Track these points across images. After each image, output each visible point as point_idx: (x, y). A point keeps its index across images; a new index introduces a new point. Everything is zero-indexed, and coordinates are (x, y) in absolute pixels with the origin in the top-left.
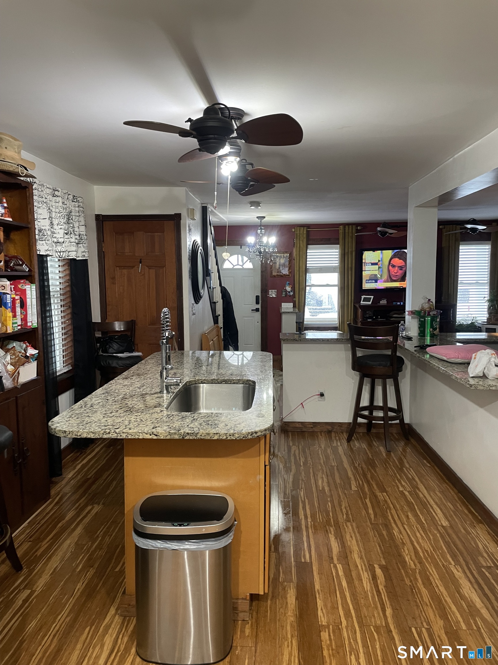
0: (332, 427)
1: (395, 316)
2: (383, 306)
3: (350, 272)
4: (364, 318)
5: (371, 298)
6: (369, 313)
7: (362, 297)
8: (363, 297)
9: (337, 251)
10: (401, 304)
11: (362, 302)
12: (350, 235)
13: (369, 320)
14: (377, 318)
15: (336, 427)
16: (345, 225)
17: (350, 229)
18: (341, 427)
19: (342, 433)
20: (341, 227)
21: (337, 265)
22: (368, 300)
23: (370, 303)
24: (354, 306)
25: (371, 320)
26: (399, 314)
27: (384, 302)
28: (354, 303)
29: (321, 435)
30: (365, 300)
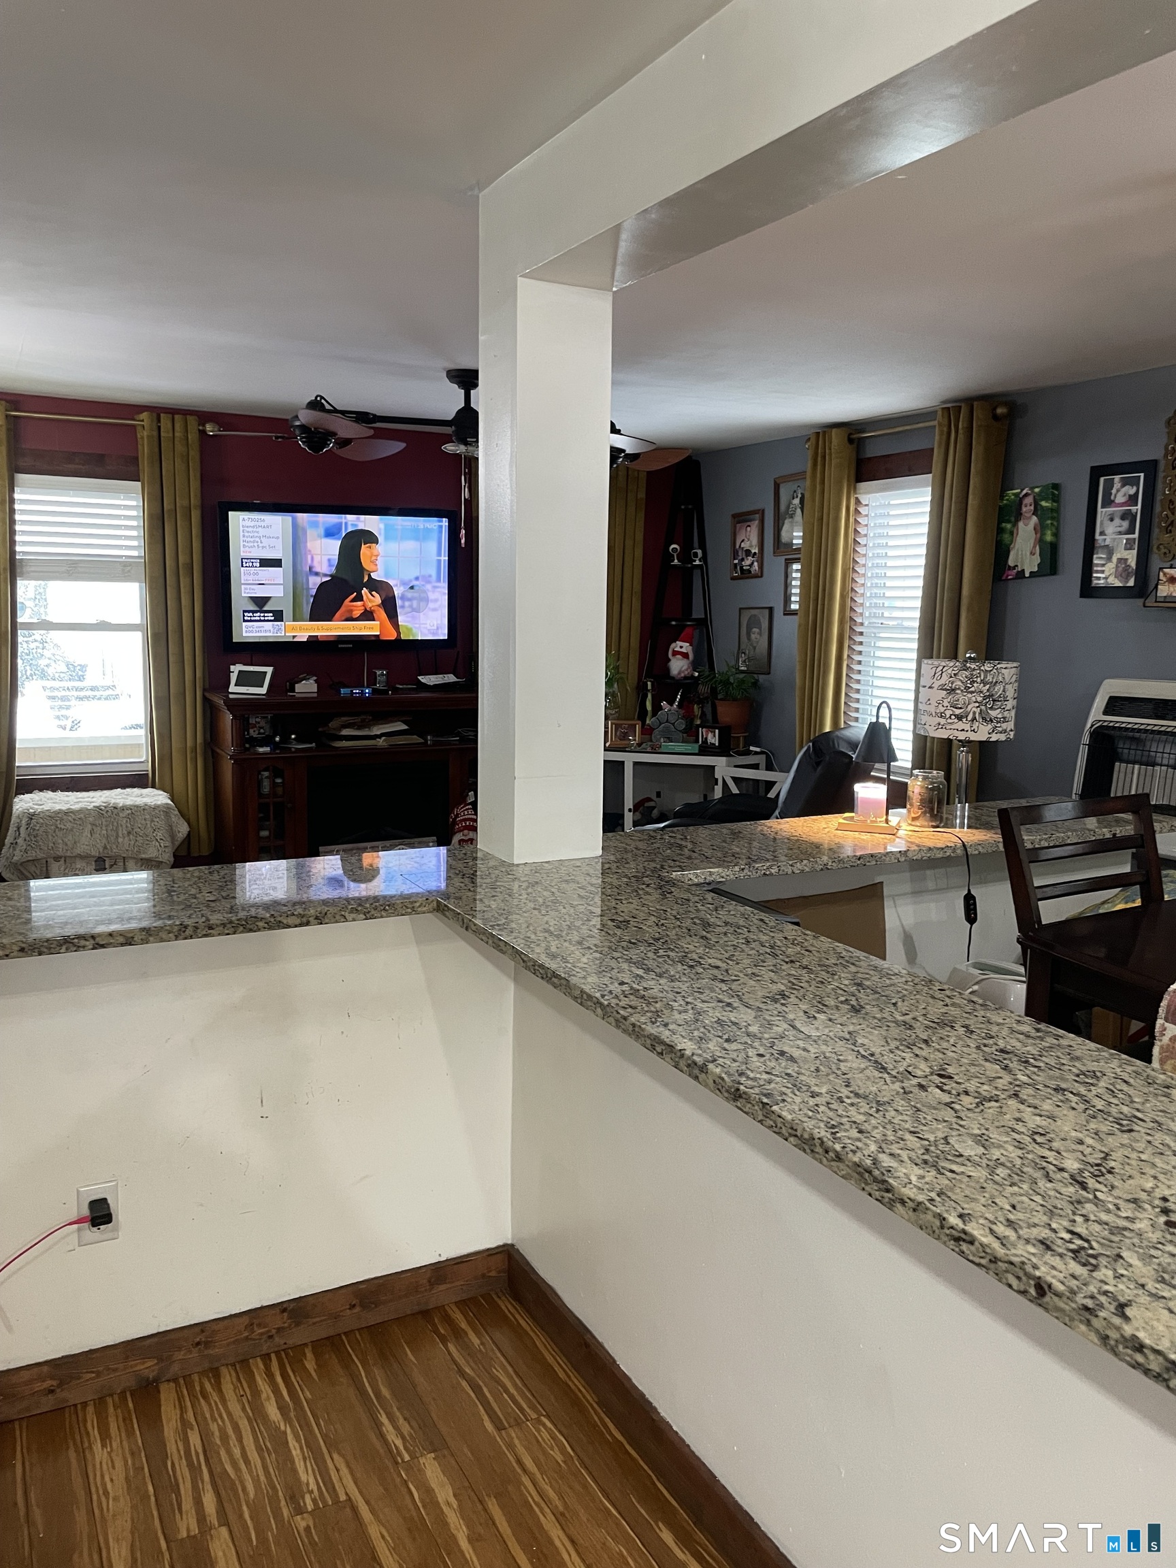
0: (160, 1360)
1: (345, 732)
2: (306, 702)
3: (184, 582)
4: (245, 742)
5: (266, 672)
6: (259, 725)
7: (232, 668)
8: (236, 669)
9: (134, 503)
10: (363, 693)
11: (232, 688)
12: (179, 448)
13: (261, 750)
14: (286, 739)
15: (180, 1355)
16: (159, 411)
17: (177, 426)
18: (207, 1344)
19: (215, 1374)
20: (144, 415)
21: (135, 553)
22: (257, 679)
23: (263, 690)
24: (205, 699)
25: (268, 749)
26: (359, 728)
27: (307, 687)
28: (204, 690)
29: (105, 1436)
30: (243, 679)
